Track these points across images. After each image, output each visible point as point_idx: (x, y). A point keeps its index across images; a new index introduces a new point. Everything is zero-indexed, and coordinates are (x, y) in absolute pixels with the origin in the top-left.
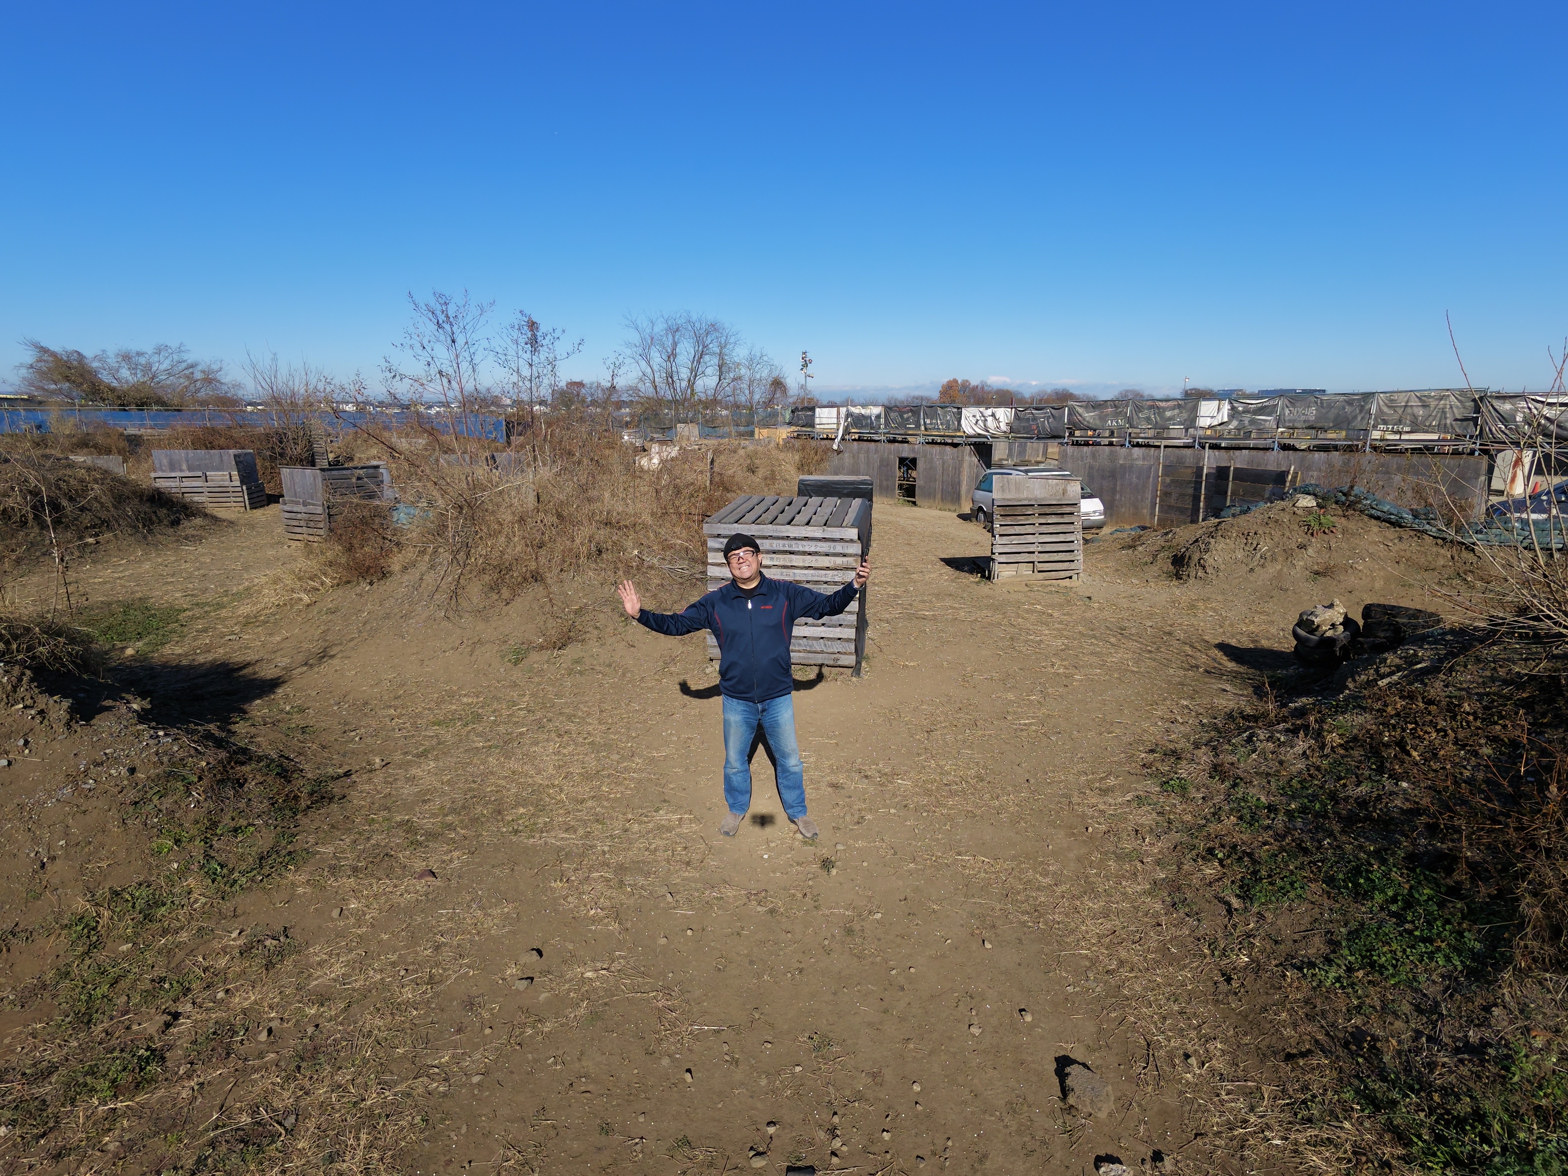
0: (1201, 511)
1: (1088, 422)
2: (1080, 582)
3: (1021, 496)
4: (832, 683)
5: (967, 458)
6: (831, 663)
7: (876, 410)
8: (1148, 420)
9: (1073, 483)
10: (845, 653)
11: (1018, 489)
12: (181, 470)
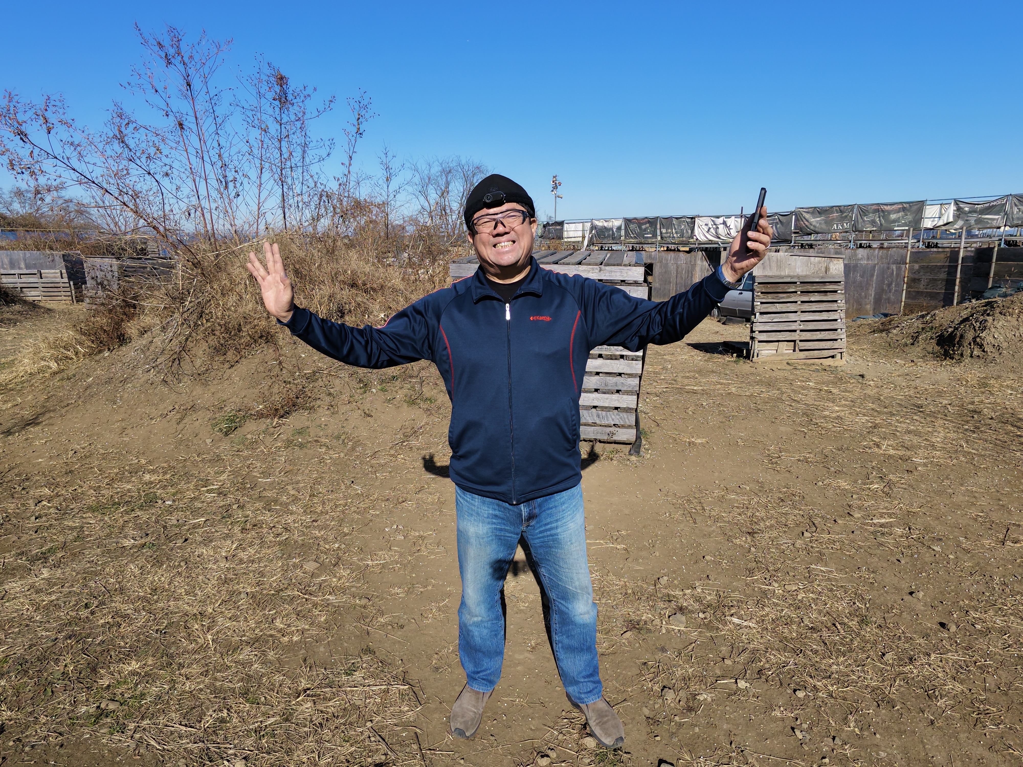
0: (956, 294)
1: (815, 226)
2: (843, 362)
3: (783, 274)
4: (606, 463)
5: (699, 262)
6: (605, 438)
7: (617, 223)
8: (873, 222)
9: (835, 261)
10: (623, 426)
11: (779, 267)
12: (20, 268)
